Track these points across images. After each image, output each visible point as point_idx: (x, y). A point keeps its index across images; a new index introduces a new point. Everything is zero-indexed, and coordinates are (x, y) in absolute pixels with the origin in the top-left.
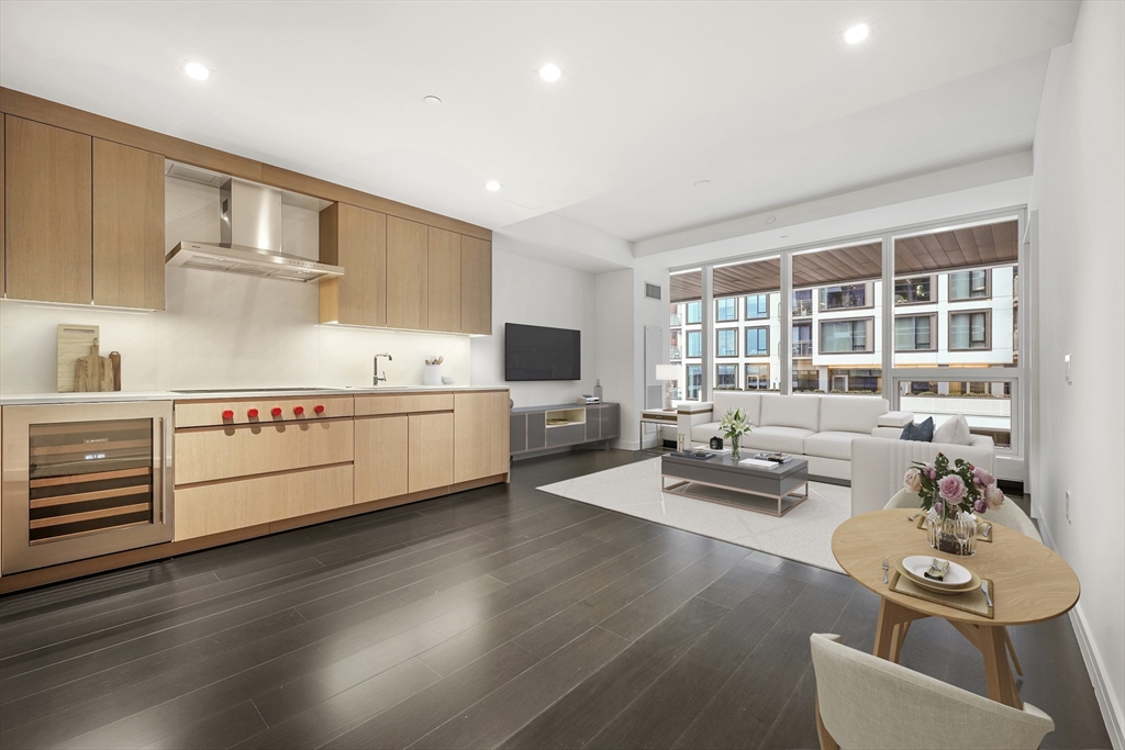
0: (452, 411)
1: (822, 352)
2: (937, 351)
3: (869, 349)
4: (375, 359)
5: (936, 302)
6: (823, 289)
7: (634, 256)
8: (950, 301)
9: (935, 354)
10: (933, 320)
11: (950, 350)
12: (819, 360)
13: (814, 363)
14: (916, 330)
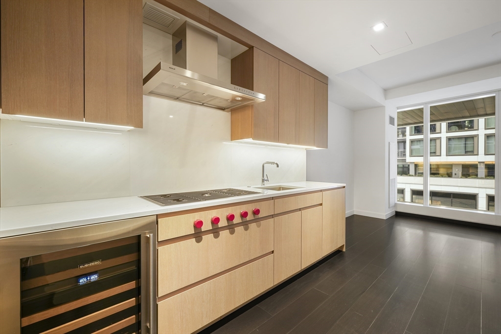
0: (321, 204)
1: (411, 155)
2: (478, 155)
3: (438, 153)
4: (263, 166)
5: (478, 130)
6: (411, 127)
7: (386, 99)
8: (485, 129)
9: (476, 156)
10: (475, 139)
11: (485, 154)
12: (409, 159)
13: (407, 161)
14: (465, 144)
